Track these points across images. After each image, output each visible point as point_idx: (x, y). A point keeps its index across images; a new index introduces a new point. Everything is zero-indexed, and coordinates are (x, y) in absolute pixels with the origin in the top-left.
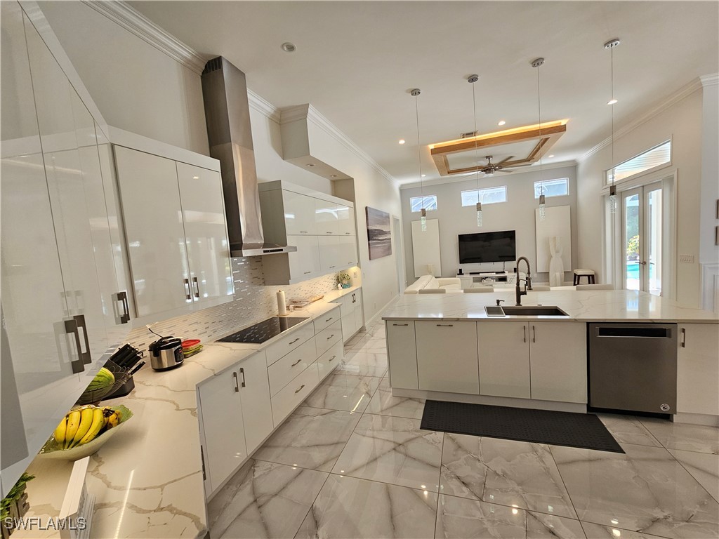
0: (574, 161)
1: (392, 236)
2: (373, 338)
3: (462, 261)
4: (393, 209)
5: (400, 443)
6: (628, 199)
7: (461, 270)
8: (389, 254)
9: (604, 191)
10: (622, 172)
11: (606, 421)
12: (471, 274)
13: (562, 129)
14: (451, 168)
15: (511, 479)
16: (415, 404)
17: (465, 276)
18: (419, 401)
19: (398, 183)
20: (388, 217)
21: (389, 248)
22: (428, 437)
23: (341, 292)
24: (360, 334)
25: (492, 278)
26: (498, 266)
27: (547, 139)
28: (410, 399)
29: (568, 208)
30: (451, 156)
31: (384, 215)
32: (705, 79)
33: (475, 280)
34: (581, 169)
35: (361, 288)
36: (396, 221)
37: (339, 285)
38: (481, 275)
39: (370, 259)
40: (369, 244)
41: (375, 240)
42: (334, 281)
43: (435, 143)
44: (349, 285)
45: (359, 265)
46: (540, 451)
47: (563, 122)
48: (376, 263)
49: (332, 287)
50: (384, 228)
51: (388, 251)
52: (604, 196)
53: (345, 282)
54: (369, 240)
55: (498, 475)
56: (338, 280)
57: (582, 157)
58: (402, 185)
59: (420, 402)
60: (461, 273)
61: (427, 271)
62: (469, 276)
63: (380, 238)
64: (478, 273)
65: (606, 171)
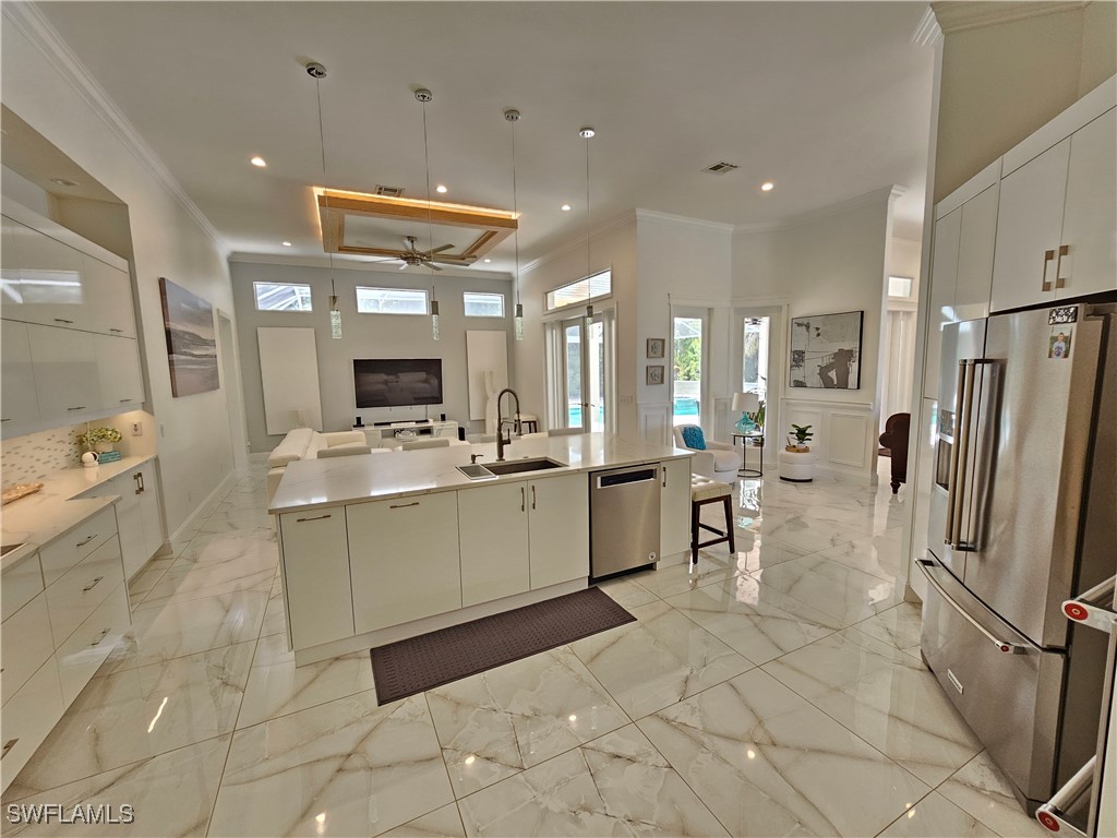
0: (509, 274)
1: (218, 351)
2: (196, 566)
3: (360, 404)
4: (218, 296)
5: (348, 749)
6: (568, 330)
7: (359, 419)
8: (215, 387)
9: (545, 318)
10: (562, 297)
11: (608, 590)
12: (376, 424)
13: (513, 224)
14: (349, 241)
15: (545, 715)
16: (351, 664)
17: (366, 428)
18: (357, 656)
19: (227, 246)
20: (210, 312)
21: (215, 374)
22: (399, 713)
23: (94, 473)
24: (158, 564)
25: (411, 430)
26: (419, 411)
27: (494, 233)
28: (337, 659)
29: (504, 333)
30: (351, 219)
31: (201, 305)
32: (640, 212)
33: (385, 435)
34: (518, 286)
35: (156, 460)
36: (224, 321)
37: (88, 456)
38: (393, 426)
39: (175, 395)
40: (171, 363)
41: (185, 354)
42: (68, 448)
43: (326, 187)
44: (119, 454)
45: (147, 406)
46: (562, 656)
47: (514, 216)
48: (188, 406)
49: (63, 462)
50: (203, 333)
51: (211, 383)
52: (545, 324)
53: (106, 447)
54: (170, 351)
55: (528, 717)
56: (81, 444)
57: (521, 271)
58: (235, 254)
59: (360, 658)
60: (359, 424)
61: (298, 421)
62: (373, 428)
63: (195, 353)
64: (389, 424)
65: (546, 293)
